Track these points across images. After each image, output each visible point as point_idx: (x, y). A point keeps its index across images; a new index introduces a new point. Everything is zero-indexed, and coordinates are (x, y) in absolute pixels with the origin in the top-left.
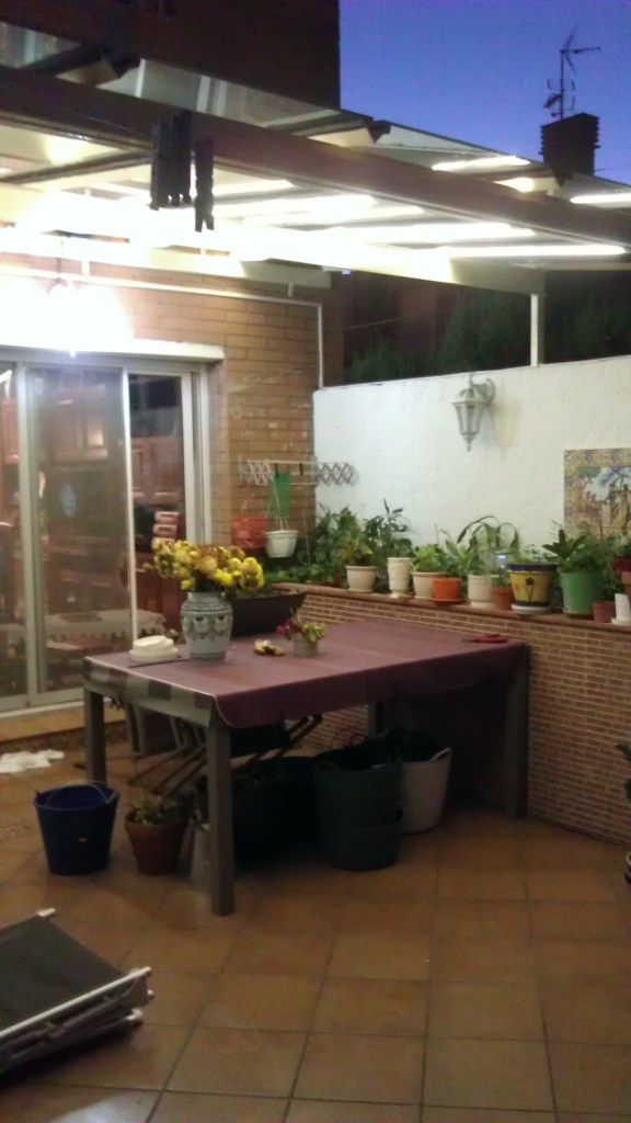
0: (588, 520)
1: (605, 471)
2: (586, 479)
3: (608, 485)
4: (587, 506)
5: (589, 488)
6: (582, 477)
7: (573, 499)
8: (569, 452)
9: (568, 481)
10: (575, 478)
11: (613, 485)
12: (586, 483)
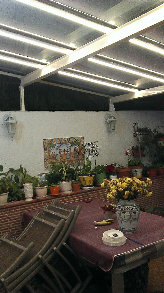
0: (53, 161)
1: (57, 145)
2: (51, 148)
3: (59, 149)
4: (52, 156)
5: (52, 151)
6: (50, 147)
7: (47, 155)
8: (44, 140)
9: (45, 149)
10: (47, 148)
11: (60, 149)
12: (52, 149)
